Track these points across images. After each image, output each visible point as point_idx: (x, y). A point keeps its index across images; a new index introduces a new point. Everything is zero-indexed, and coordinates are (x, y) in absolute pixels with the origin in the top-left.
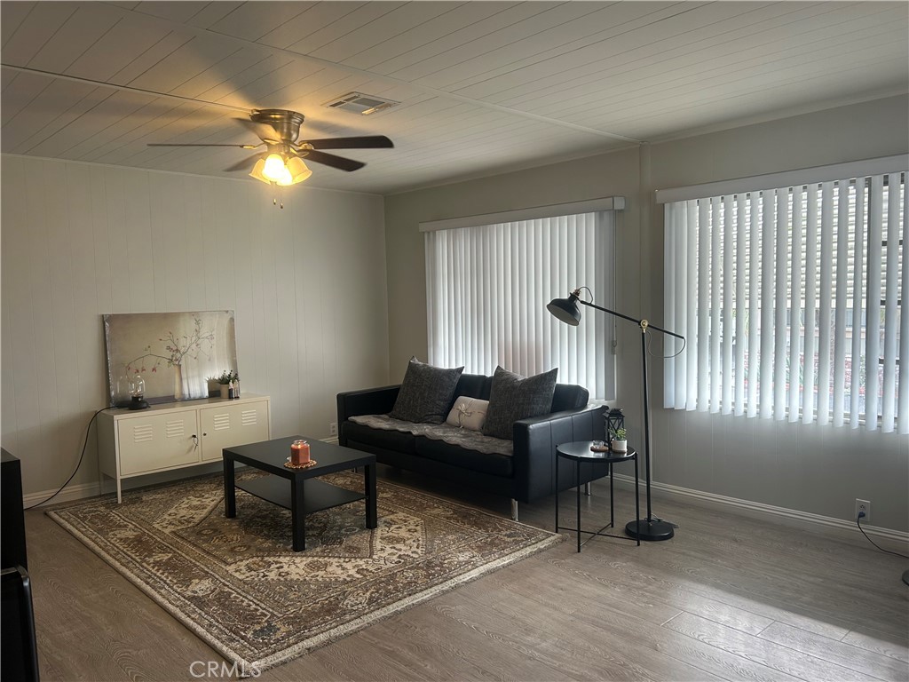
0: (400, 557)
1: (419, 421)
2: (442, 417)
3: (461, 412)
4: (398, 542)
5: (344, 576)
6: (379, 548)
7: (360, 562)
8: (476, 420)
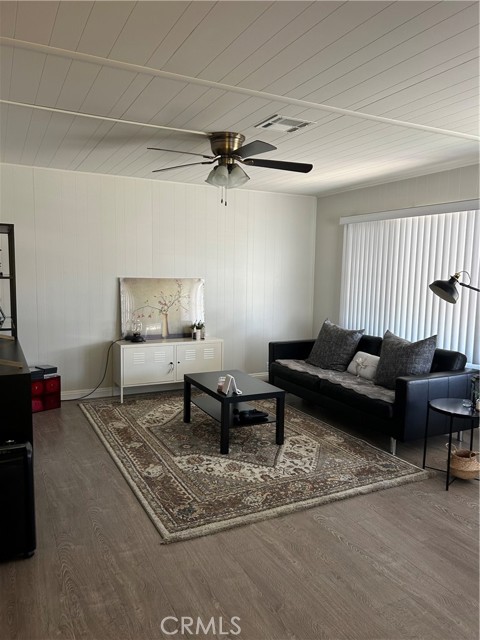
0: (295, 470)
1: (326, 367)
2: (344, 367)
3: (358, 365)
4: (297, 458)
5: (251, 479)
6: (281, 460)
7: (266, 469)
8: (369, 372)
